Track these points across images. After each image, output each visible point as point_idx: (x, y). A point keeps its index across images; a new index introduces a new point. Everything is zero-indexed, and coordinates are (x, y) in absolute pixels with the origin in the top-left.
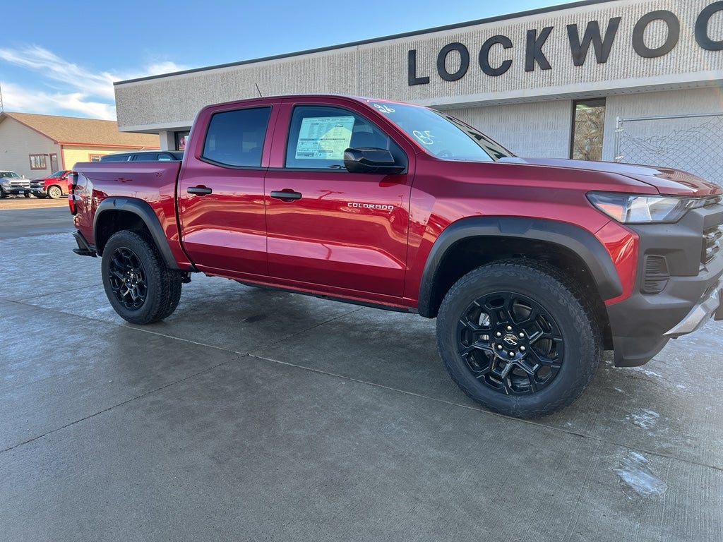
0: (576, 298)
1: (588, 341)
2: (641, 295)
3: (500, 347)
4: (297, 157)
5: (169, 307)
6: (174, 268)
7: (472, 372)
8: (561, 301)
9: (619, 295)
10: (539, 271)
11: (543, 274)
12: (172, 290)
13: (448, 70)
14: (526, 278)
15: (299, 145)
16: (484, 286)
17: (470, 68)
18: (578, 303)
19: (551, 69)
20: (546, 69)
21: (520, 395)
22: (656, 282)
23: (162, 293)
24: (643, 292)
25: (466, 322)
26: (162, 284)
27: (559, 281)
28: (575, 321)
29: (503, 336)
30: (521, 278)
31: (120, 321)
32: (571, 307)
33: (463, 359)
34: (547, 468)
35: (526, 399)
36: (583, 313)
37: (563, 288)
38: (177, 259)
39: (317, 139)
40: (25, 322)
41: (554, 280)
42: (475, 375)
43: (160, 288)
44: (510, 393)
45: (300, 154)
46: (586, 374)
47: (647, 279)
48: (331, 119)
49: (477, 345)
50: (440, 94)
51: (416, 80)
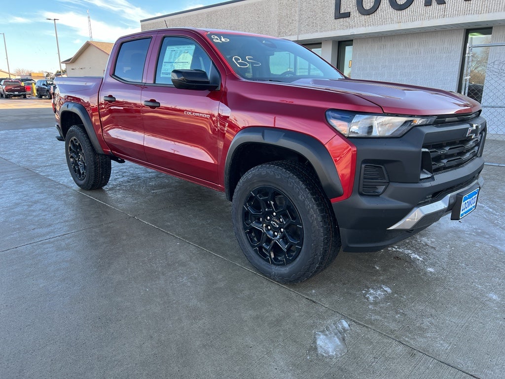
0: (312, 195)
1: (318, 230)
2: (359, 197)
3: (269, 227)
4: (162, 76)
5: (102, 179)
6: (100, 152)
7: (251, 245)
8: (300, 197)
9: (339, 195)
10: (289, 172)
11: (291, 175)
12: (102, 168)
13: (364, 6)
14: (279, 177)
15: (163, 66)
16: (255, 181)
17: (381, 4)
18: (312, 199)
19: (445, 3)
20: (441, 4)
21: (278, 265)
22: (377, 187)
23: (95, 170)
24: (361, 194)
25: (247, 207)
26: (95, 163)
27: (302, 181)
28: (308, 214)
29: (270, 220)
30: (277, 177)
31: (75, 187)
32: (307, 202)
33: (246, 233)
34: (266, 324)
35: (281, 269)
36: (315, 207)
37: (304, 187)
38: (102, 147)
39: (173, 62)
40: (23, 183)
41: (298, 180)
42: (253, 246)
43: (93, 167)
44: (273, 263)
45: (163, 73)
46: (317, 255)
47: (365, 184)
48: (182, 46)
49: (254, 225)
50: (357, 26)
51: (340, 15)
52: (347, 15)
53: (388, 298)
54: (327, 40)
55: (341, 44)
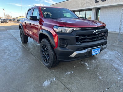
3: (46, 54)
9: (55, 47)
22: (64, 45)
25: (42, 49)
29: (46, 52)
33: (42, 55)
49: (43, 53)
50: (101, 4)
51: (96, 2)
52: (98, 2)
53: (71, 74)
54: (93, 8)
55: (97, 10)
